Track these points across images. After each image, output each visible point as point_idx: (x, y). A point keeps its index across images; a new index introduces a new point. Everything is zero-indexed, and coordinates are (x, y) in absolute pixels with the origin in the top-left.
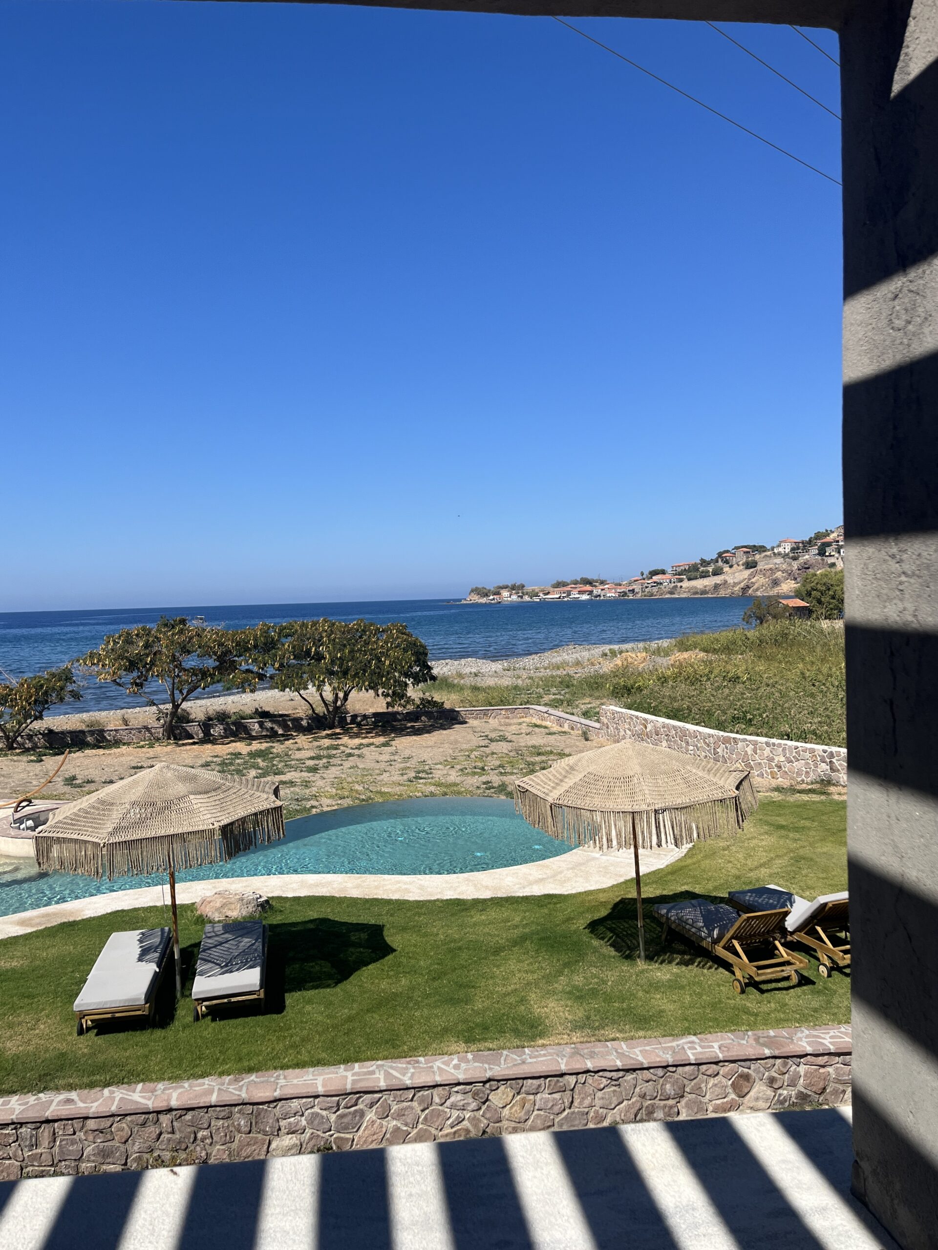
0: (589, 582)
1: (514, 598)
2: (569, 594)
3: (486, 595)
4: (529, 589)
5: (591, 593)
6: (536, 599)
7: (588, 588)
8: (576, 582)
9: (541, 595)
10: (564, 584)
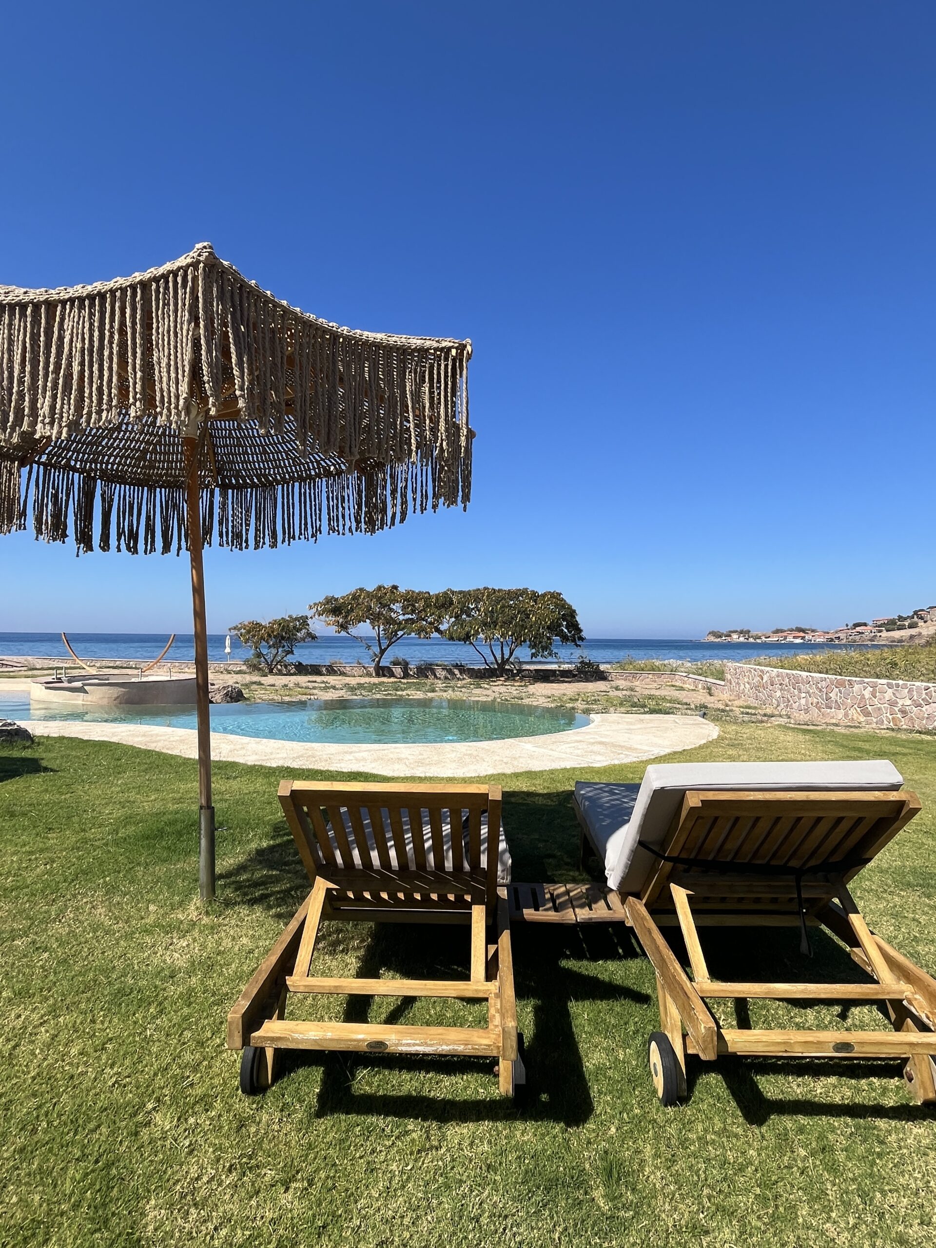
0: (803, 631)
1: (742, 639)
2: (785, 638)
3: (721, 637)
4: (753, 633)
5: (803, 638)
6: (759, 641)
7: (802, 634)
8: (792, 630)
9: (763, 638)
10: (782, 631)
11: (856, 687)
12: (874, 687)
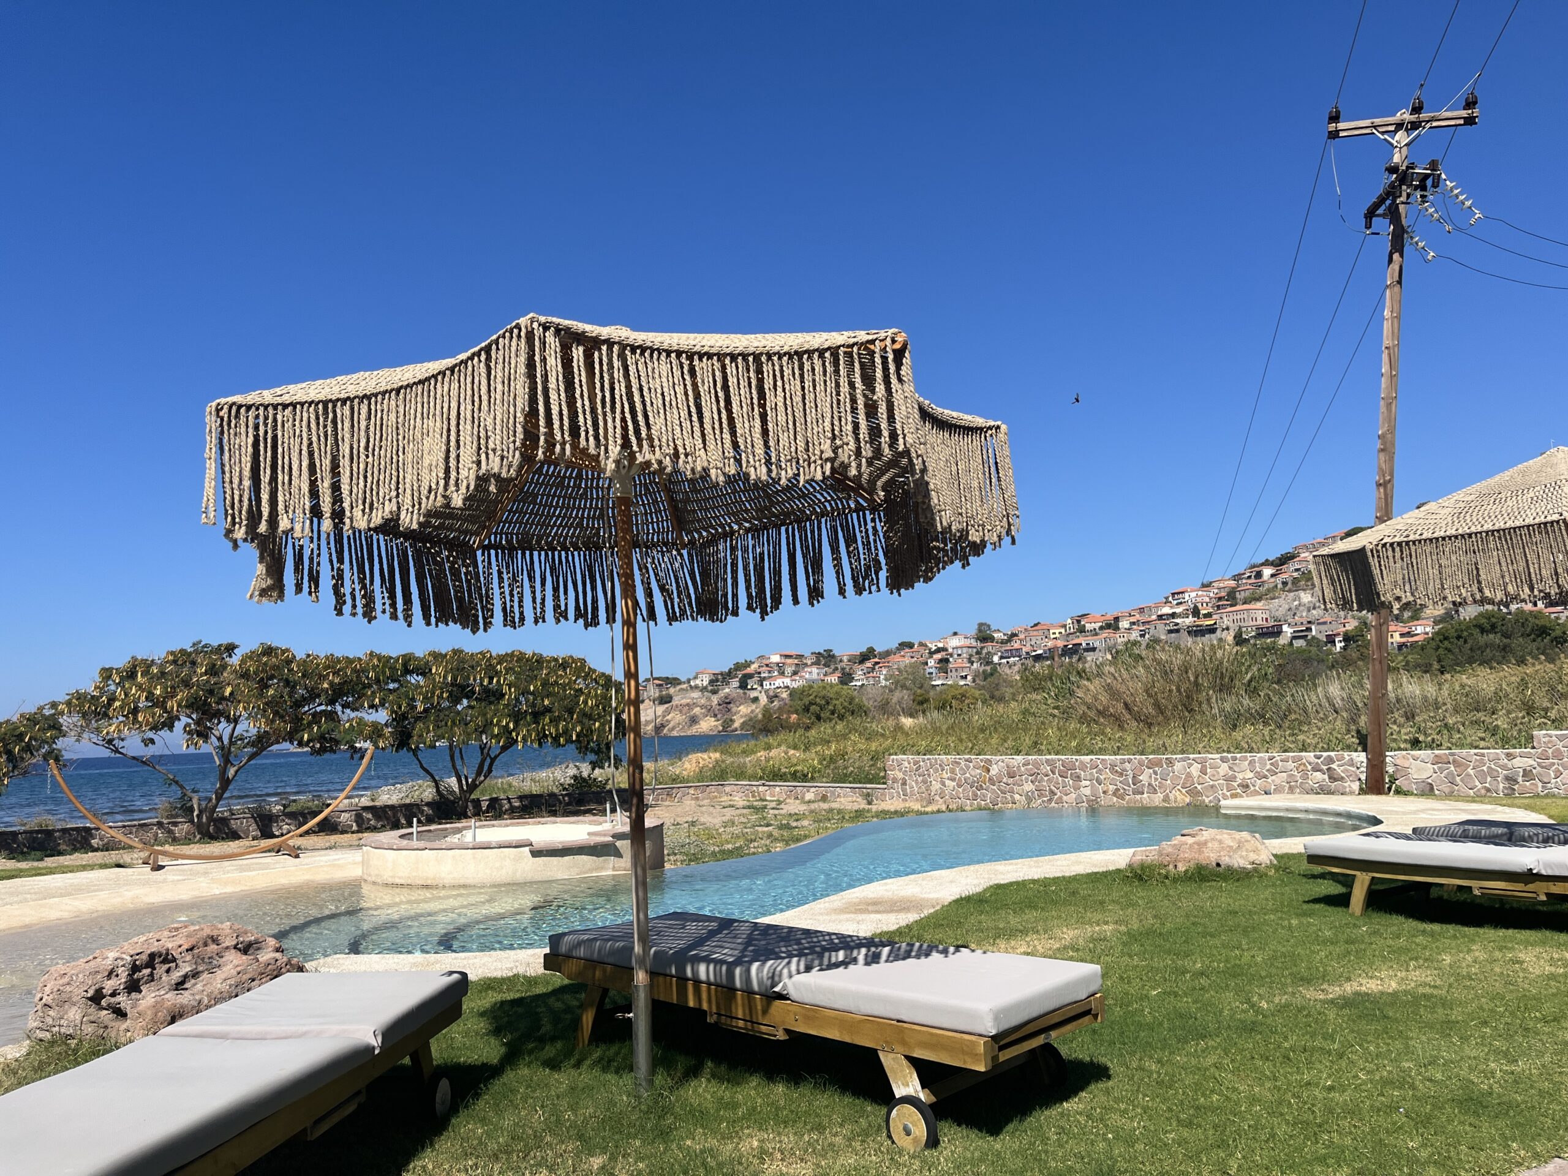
11: (1178, 766)
12: (1203, 763)
